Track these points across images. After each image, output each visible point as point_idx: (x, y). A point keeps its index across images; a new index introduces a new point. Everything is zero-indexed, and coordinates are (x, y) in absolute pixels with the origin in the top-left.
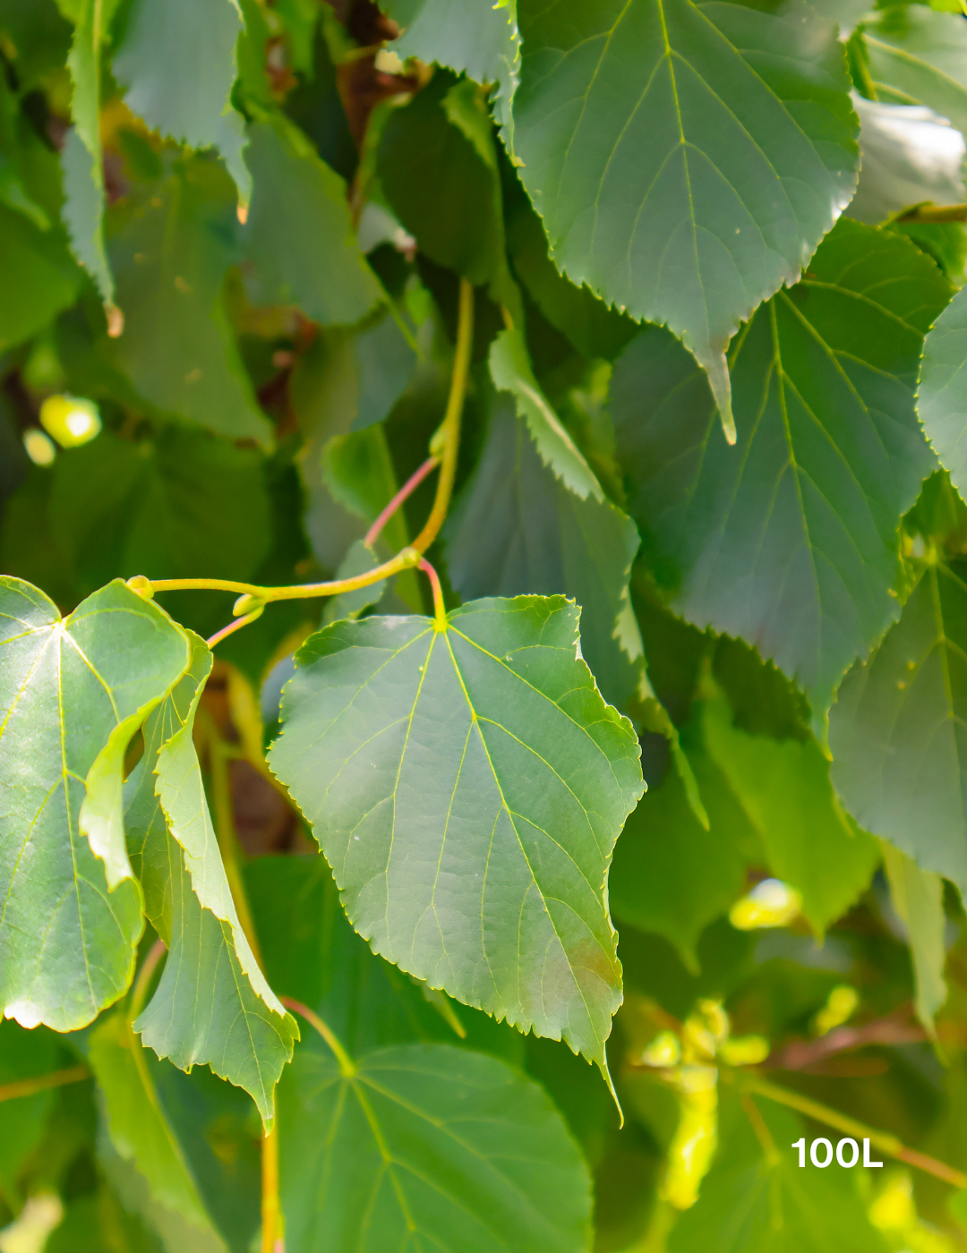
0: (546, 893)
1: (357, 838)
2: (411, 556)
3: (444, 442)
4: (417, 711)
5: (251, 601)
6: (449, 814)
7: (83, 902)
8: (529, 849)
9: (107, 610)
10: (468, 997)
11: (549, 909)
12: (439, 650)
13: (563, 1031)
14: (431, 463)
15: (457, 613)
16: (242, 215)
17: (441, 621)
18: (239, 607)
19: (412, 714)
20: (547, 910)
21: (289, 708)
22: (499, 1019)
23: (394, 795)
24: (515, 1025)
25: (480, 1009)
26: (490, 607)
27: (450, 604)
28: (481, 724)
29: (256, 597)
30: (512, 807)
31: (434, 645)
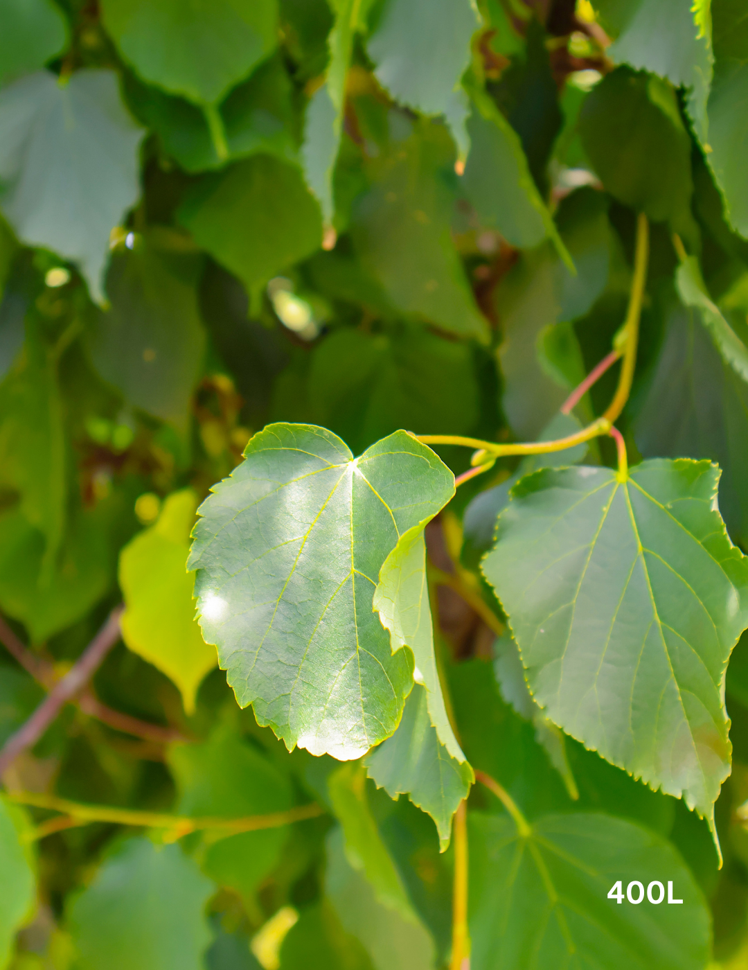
0: (681, 685)
1: (542, 631)
2: (604, 425)
3: (625, 340)
4: (598, 540)
5: (485, 454)
6: (614, 619)
7: (362, 667)
8: (671, 652)
9: (391, 452)
10: (615, 759)
11: (682, 698)
12: (619, 496)
13: (684, 792)
14: (615, 355)
15: (635, 469)
16: (460, 168)
17: (622, 474)
18: (476, 458)
19: (593, 543)
20: (680, 698)
21: (503, 529)
22: (636, 779)
23: (574, 601)
24: (648, 784)
25: (623, 769)
26: (658, 466)
27: (631, 461)
28: (645, 555)
29: (489, 452)
30: (662, 618)
31: (617, 492)
